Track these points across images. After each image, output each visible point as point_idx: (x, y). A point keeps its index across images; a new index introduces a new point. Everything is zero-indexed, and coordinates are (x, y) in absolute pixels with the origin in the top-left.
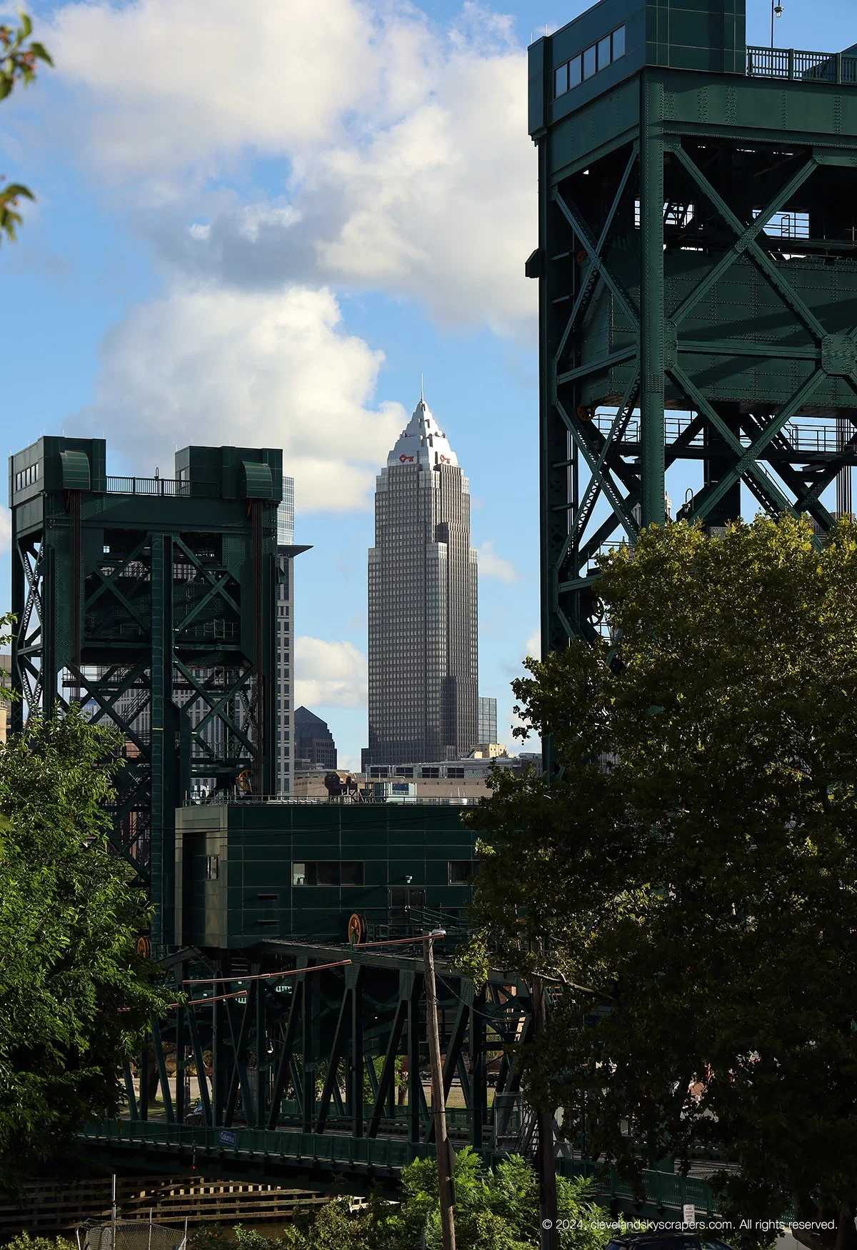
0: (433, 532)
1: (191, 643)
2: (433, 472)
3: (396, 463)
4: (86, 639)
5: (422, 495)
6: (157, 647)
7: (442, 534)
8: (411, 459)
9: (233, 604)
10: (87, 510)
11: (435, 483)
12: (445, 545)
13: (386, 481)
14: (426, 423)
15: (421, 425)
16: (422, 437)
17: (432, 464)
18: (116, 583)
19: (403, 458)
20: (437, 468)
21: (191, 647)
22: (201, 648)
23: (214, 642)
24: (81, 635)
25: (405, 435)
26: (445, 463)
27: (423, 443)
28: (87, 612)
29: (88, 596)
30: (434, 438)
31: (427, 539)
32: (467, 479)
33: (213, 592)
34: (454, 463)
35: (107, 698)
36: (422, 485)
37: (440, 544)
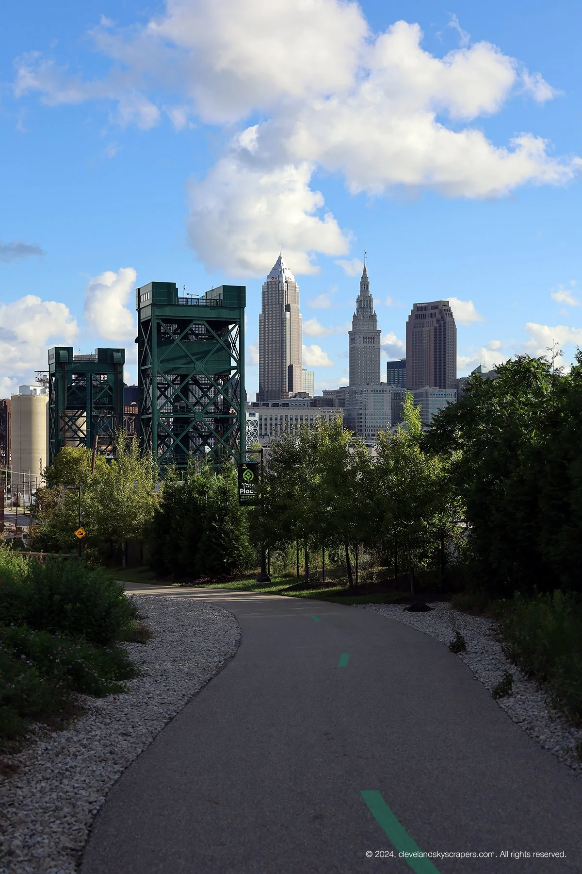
0: (284, 307)
1: (98, 404)
2: (285, 284)
3: (270, 280)
4: (68, 404)
5: (280, 293)
6: (88, 406)
7: (288, 308)
8: (276, 279)
9: (111, 393)
10: (67, 368)
11: (285, 288)
12: (289, 313)
13: (266, 287)
14: (282, 264)
15: (280, 265)
16: (280, 270)
17: (284, 281)
18: (76, 388)
19: (273, 278)
20: (286, 282)
21: (98, 406)
22: (101, 406)
23: (105, 404)
24: (66, 403)
25: (274, 269)
26: (289, 280)
27: (281, 272)
28: (68, 396)
29: (68, 392)
30: (285, 270)
31: (282, 310)
32: (298, 286)
33: (105, 390)
34: (293, 280)
35: (74, 420)
36: (280, 289)
37: (287, 312)
